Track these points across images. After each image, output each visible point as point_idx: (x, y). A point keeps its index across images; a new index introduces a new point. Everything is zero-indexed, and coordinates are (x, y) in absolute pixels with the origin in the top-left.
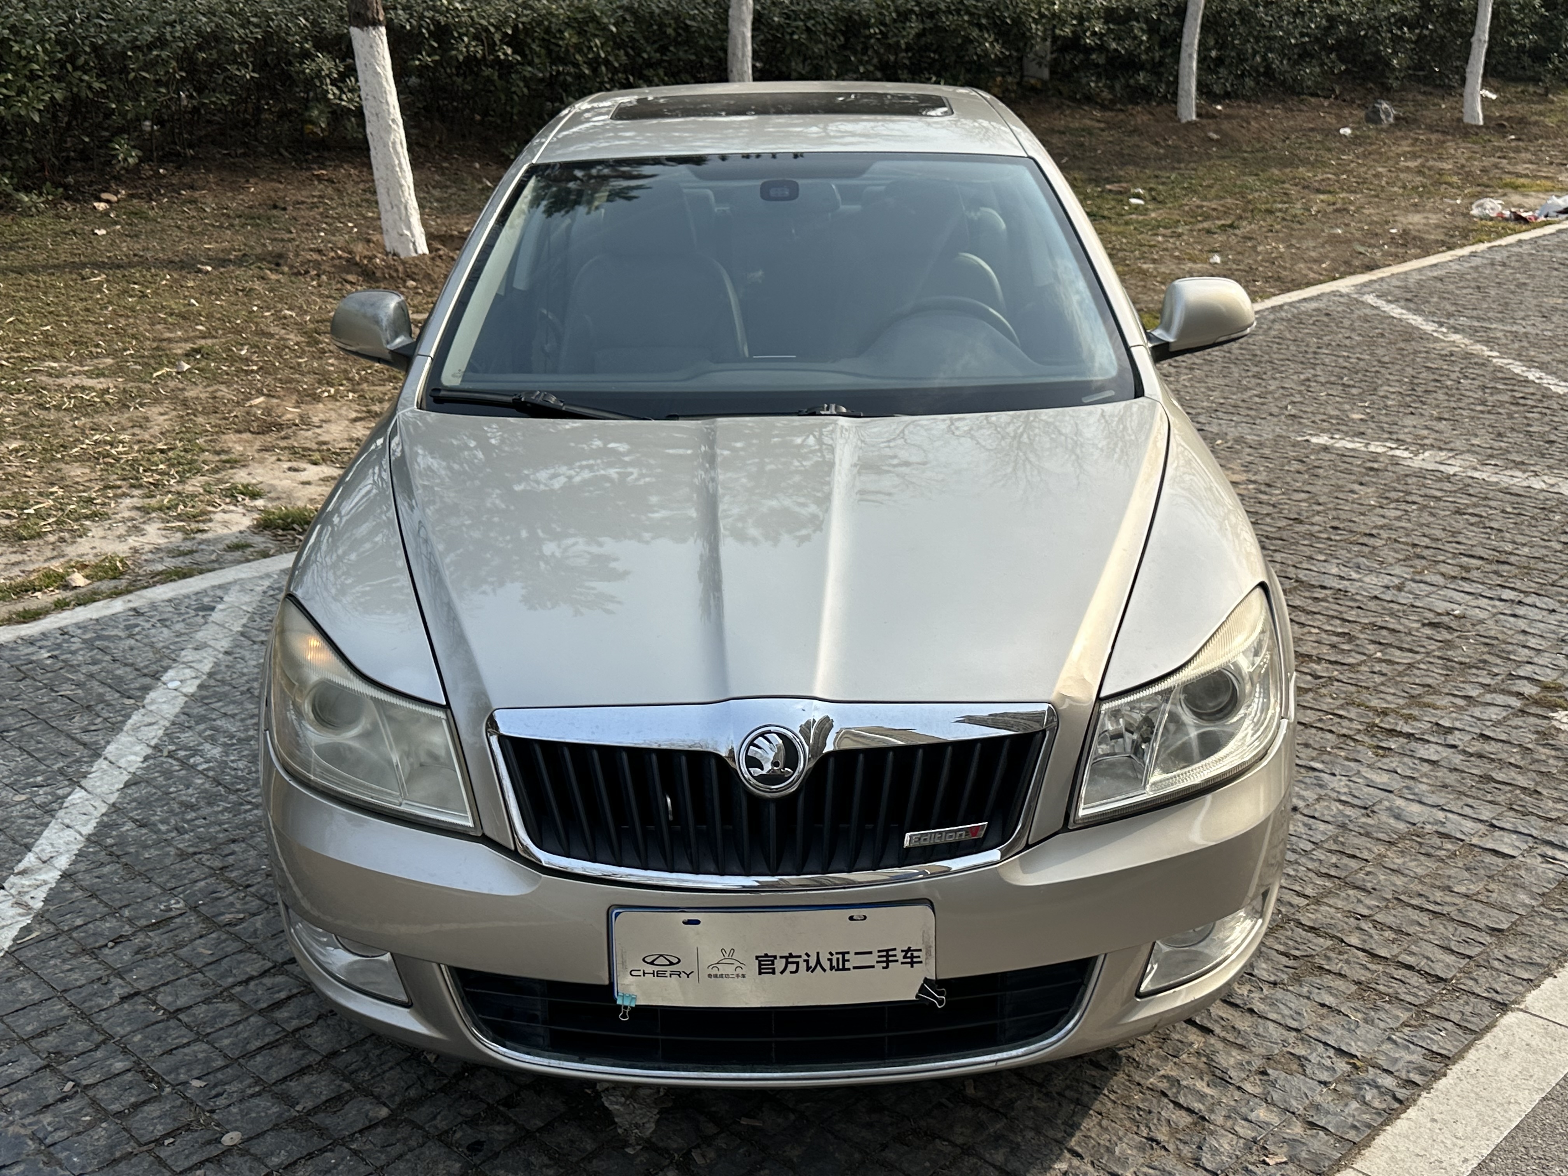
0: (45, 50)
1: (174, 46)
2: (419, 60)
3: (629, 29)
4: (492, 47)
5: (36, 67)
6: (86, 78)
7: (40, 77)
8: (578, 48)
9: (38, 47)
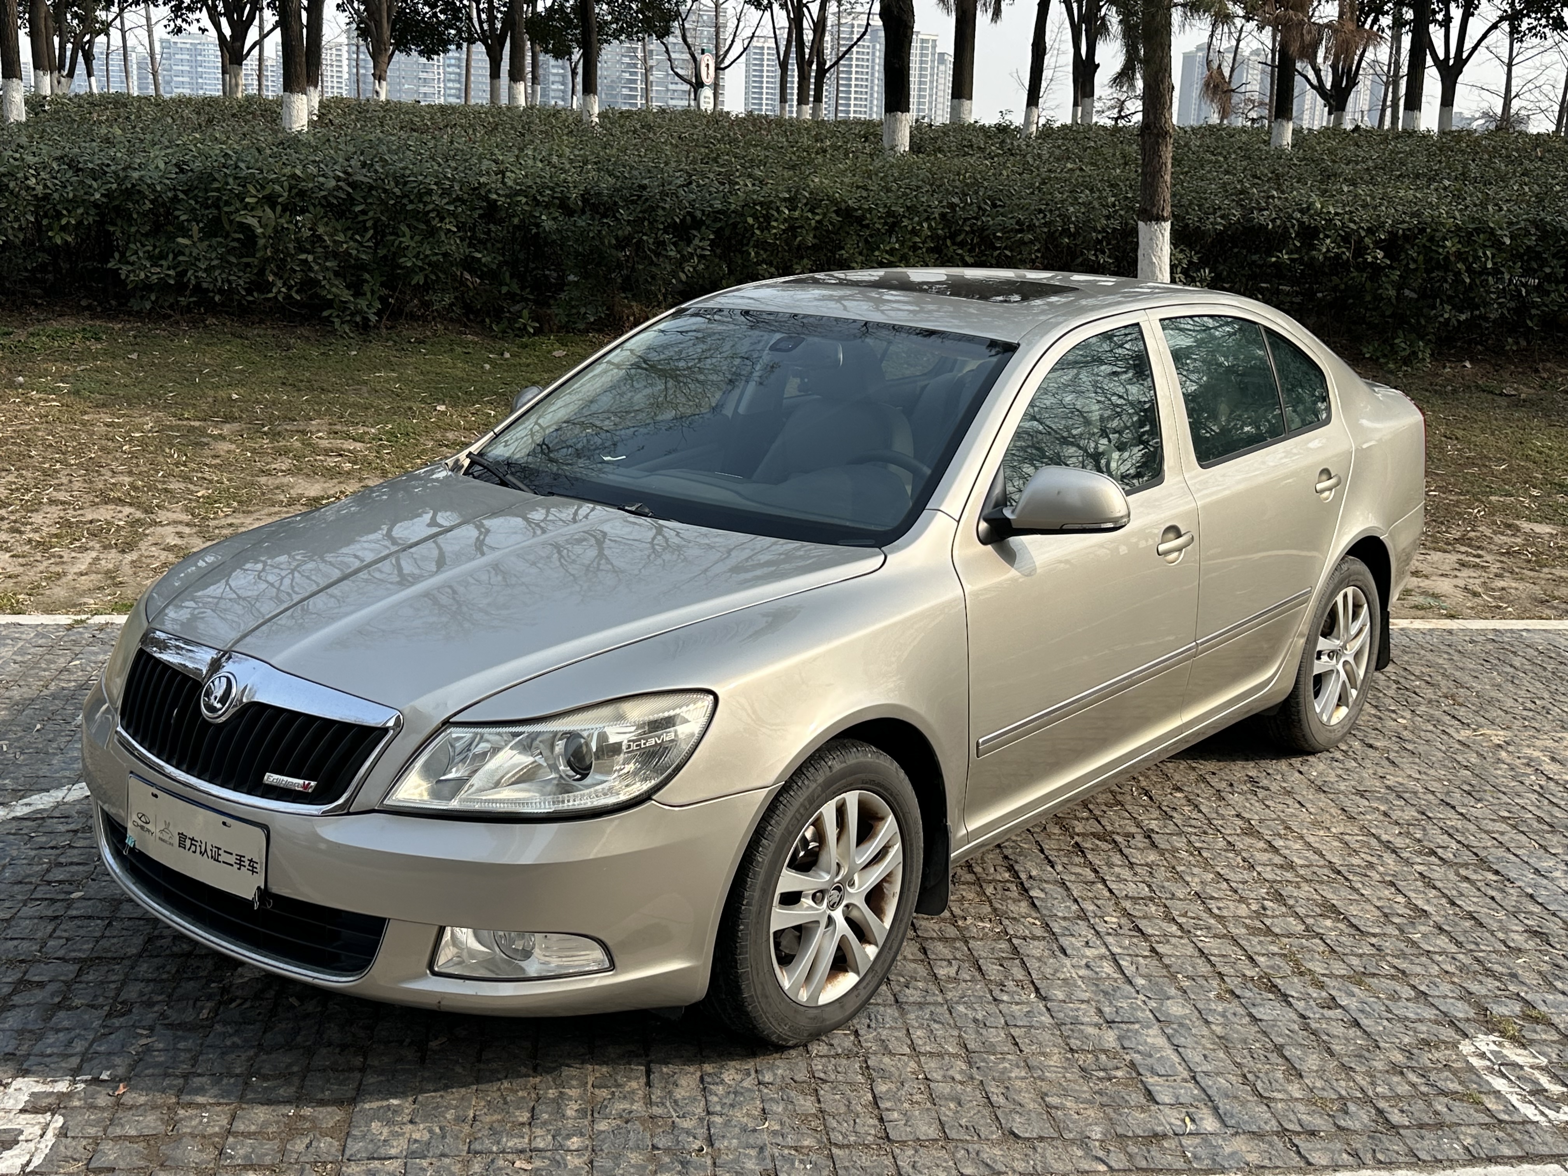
0: (930, 227)
1: (1038, 231)
2: (1278, 257)
3: (1529, 243)
4: (1360, 250)
5: (918, 240)
6: (960, 251)
7: (921, 248)
8: (1459, 256)
9: (925, 225)
